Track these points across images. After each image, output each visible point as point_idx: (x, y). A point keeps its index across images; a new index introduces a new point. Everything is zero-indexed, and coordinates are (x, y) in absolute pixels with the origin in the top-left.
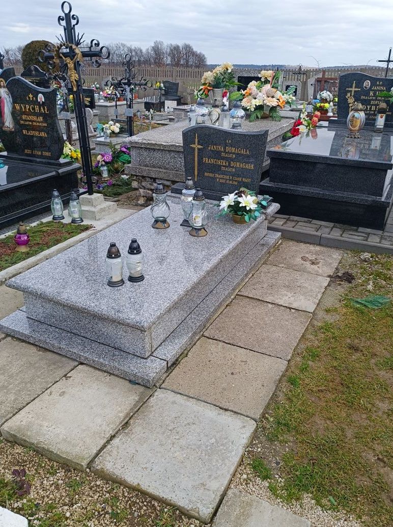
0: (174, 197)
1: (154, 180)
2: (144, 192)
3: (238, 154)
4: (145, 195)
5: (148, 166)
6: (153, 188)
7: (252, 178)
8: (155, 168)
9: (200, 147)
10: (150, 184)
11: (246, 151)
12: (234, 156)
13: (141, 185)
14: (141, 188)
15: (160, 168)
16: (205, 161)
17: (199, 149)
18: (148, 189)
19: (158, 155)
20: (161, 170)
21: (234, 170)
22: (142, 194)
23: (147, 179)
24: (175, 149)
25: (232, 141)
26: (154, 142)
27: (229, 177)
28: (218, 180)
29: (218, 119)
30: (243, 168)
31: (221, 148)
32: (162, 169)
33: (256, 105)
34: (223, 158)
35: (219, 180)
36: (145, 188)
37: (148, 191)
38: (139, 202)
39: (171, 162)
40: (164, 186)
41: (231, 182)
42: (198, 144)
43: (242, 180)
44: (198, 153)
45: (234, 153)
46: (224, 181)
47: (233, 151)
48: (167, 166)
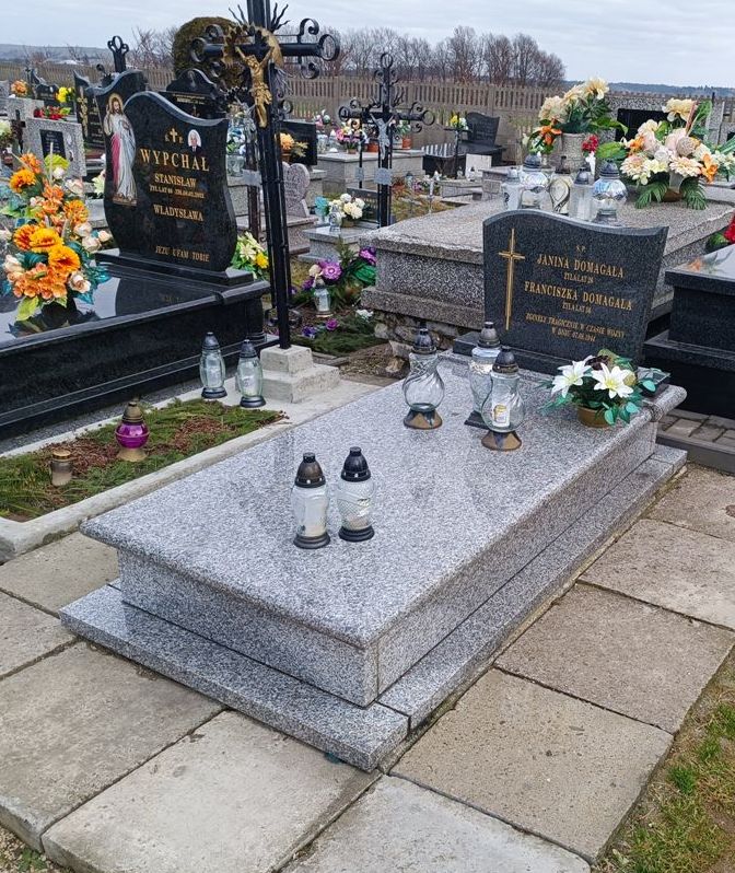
0: (458, 362)
1: (423, 322)
2: (399, 348)
3: (600, 276)
4: (399, 355)
5: (410, 294)
7: (628, 330)
8: (425, 297)
9: (519, 257)
10: (413, 332)
11: (618, 272)
12: (591, 280)
13: (394, 332)
14: (393, 340)
16: (529, 289)
17: (517, 262)
18: (409, 342)
20: (438, 303)
21: (589, 311)
22: (396, 352)
23: (408, 321)
24: (469, 259)
25: (588, 248)
26: (424, 243)
27: (579, 326)
28: (554, 329)
29: (567, 199)
30: (608, 307)
31: (564, 262)
33: (652, 172)
34: (568, 284)
35: (557, 330)
36: (401, 340)
37: (408, 346)
38: (388, 369)
39: (460, 287)
40: (443, 336)
41: (581, 336)
42: (516, 251)
43: (606, 332)
44: (515, 269)
45: (590, 274)
46: (566, 333)
47: (590, 269)
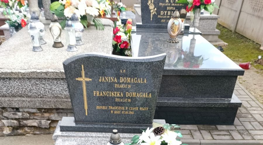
1: (17, 109)
2: (8, 122)
3: (134, 83)
4: (10, 125)
5: (6, 97)
6: (17, 117)
7: (150, 107)
8: (15, 97)
10: (13, 114)
11: (143, 80)
12: (130, 86)
13: (3, 116)
14: (3, 119)
15: (21, 96)
16: (96, 94)
17: (87, 82)
18: (12, 119)
19: (15, 84)
21: (130, 100)
22: (6, 124)
23: (9, 110)
25: (126, 70)
27: (125, 108)
28: (112, 112)
30: (139, 98)
31: (114, 79)
32: (23, 97)
34: (118, 90)
35: (114, 112)
36: (8, 119)
37: (12, 121)
38: (5, 132)
39: (34, 89)
41: (127, 113)
42: (86, 77)
43: (139, 109)
44: (87, 86)
45: (129, 84)
46: (119, 112)
47: (129, 81)
48: (30, 94)
